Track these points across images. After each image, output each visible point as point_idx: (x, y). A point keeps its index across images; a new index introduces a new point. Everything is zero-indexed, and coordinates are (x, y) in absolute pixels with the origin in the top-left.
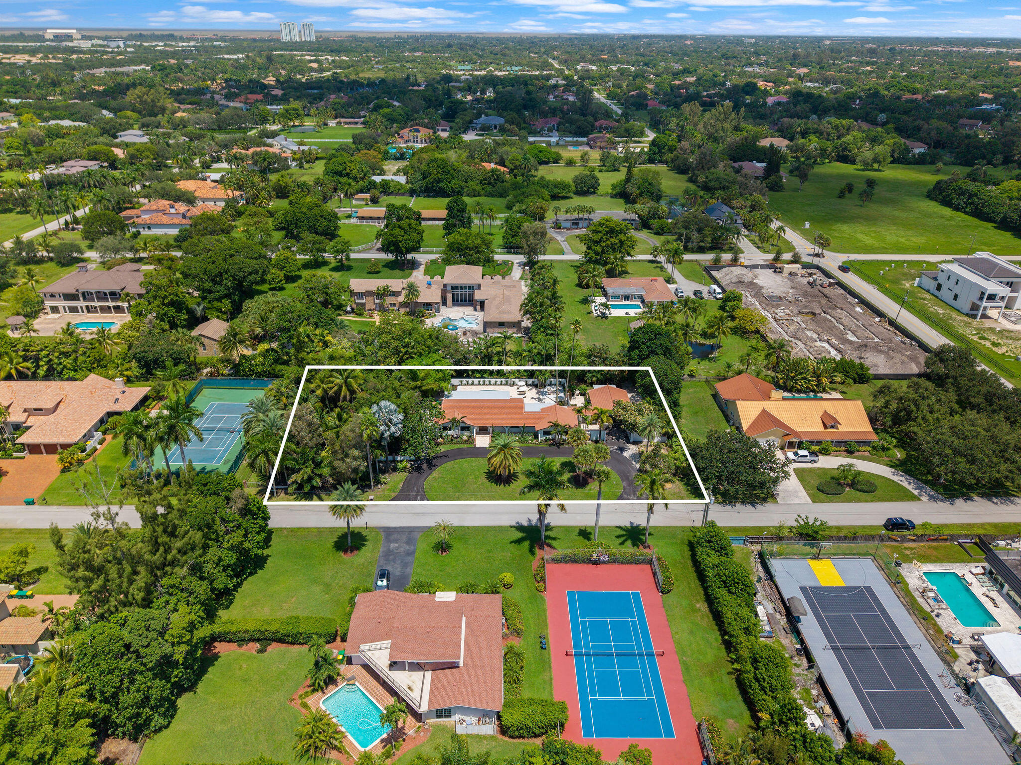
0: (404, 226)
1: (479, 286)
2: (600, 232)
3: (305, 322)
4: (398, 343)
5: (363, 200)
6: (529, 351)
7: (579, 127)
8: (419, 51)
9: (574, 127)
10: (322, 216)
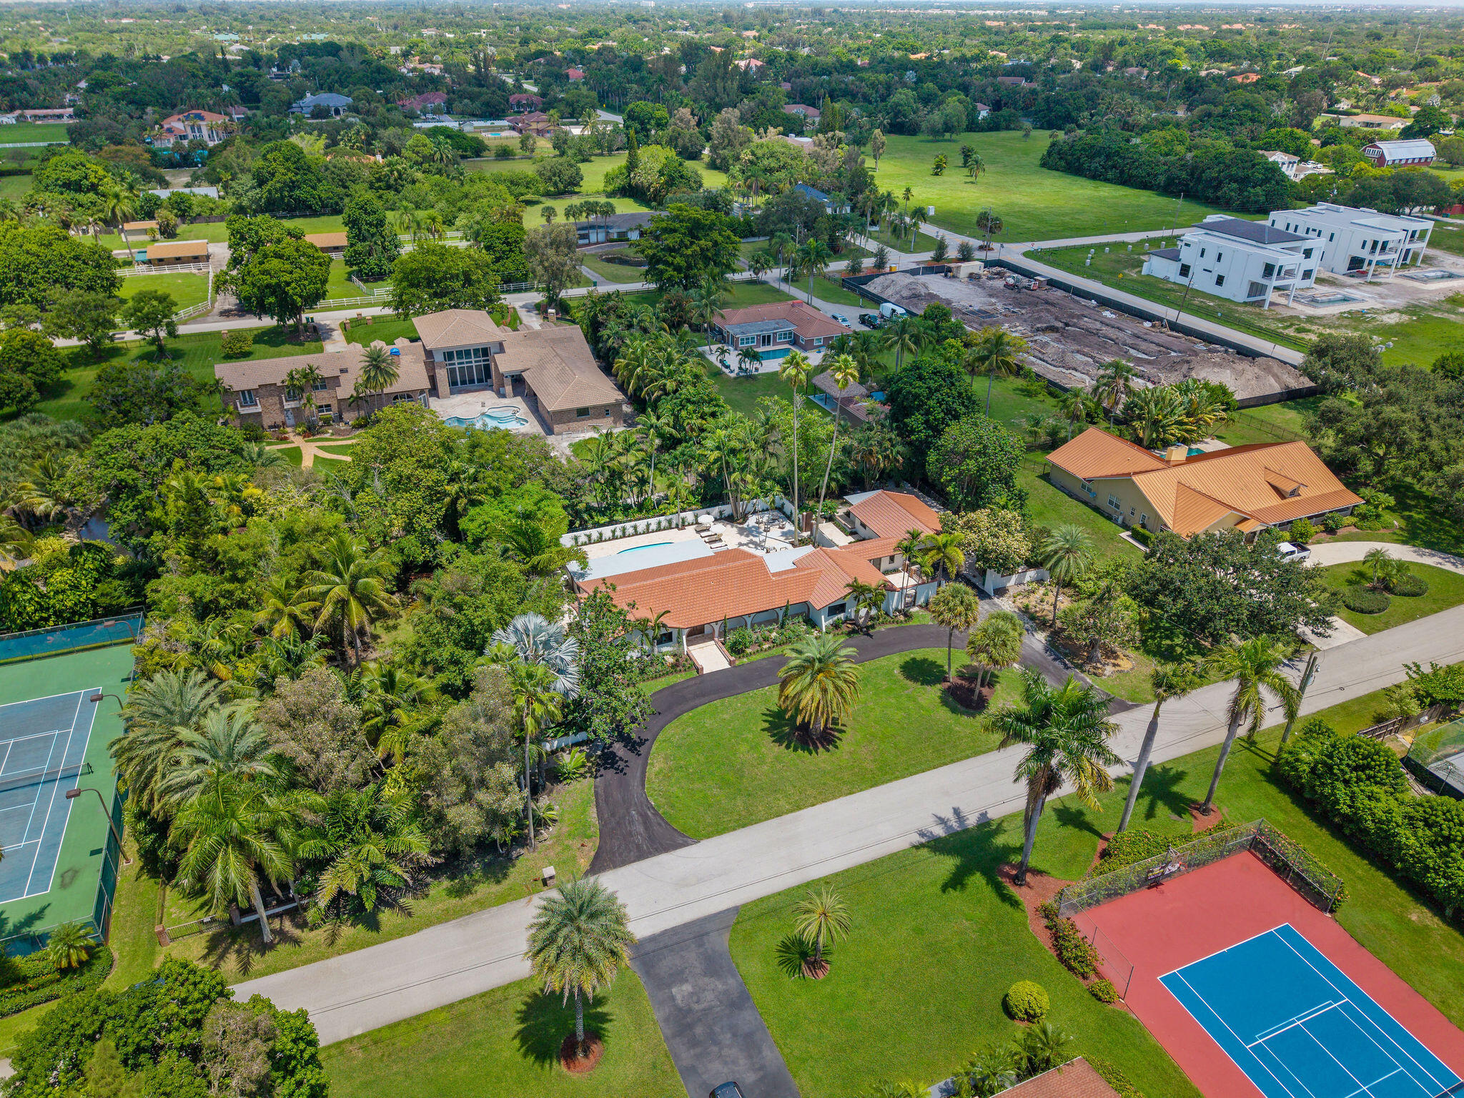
0: (287, 252)
1: (501, 348)
2: (675, 231)
3: (178, 463)
4: (434, 475)
5: (145, 232)
6: (718, 448)
7: (487, 104)
8: (126, 17)
9: (478, 103)
10: (76, 258)
